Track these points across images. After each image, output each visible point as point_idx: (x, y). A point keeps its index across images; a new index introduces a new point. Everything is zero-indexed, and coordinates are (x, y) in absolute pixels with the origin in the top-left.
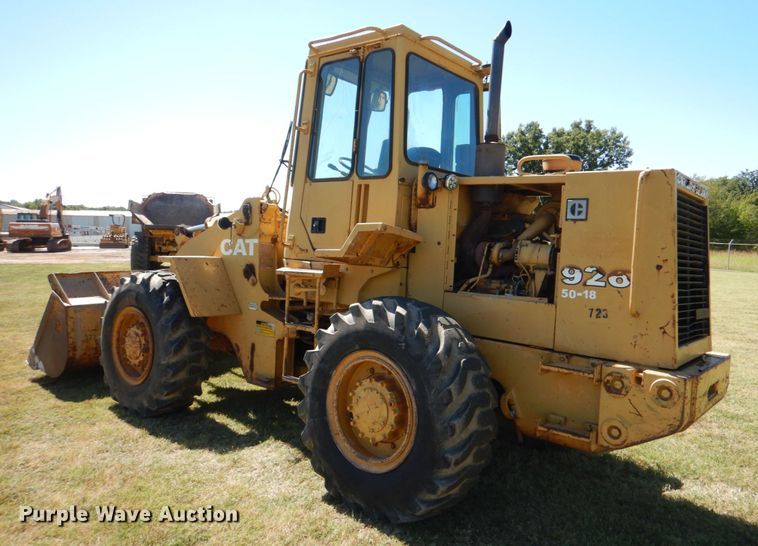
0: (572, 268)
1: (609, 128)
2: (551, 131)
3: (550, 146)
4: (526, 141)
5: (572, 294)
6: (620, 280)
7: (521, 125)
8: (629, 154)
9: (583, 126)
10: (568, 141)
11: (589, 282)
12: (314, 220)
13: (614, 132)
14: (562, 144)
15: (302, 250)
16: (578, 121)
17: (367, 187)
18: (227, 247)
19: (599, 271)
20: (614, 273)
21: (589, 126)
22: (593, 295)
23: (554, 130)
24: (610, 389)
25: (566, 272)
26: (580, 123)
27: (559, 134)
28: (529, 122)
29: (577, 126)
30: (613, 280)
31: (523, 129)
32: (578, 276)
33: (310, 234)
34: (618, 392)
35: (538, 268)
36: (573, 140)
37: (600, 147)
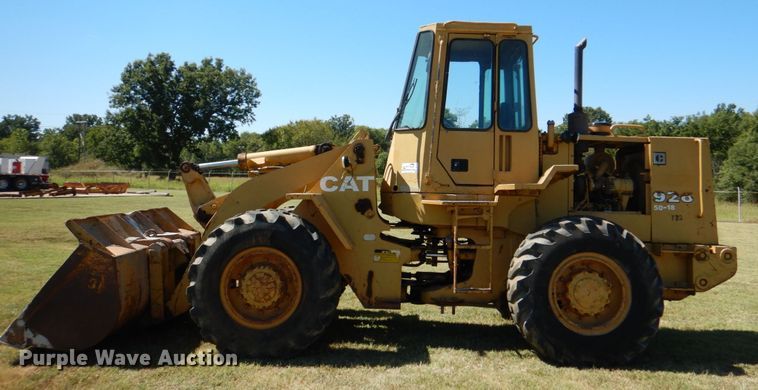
0: (659, 193)
1: (238, 69)
2: (182, 65)
3: (182, 79)
4: (157, 72)
5: (661, 208)
6: (687, 199)
7: (150, 55)
8: (258, 95)
9: (214, 63)
10: (201, 77)
11: (670, 200)
12: (453, 161)
13: (243, 73)
14: (195, 79)
15: (442, 185)
16: (209, 58)
17: (509, 138)
18: (330, 184)
19: (676, 194)
20: (684, 195)
21: (220, 63)
22: (673, 207)
23: (186, 64)
24: (699, 259)
25: (656, 195)
26: (211, 60)
27: (192, 68)
28: (160, 53)
29: (207, 63)
30: (683, 198)
31: (153, 59)
32: (663, 197)
33: (451, 173)
34: (704, 259)
35: (625, 193)
36: (207, 76)
37: (232, 85)
